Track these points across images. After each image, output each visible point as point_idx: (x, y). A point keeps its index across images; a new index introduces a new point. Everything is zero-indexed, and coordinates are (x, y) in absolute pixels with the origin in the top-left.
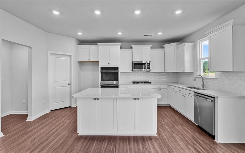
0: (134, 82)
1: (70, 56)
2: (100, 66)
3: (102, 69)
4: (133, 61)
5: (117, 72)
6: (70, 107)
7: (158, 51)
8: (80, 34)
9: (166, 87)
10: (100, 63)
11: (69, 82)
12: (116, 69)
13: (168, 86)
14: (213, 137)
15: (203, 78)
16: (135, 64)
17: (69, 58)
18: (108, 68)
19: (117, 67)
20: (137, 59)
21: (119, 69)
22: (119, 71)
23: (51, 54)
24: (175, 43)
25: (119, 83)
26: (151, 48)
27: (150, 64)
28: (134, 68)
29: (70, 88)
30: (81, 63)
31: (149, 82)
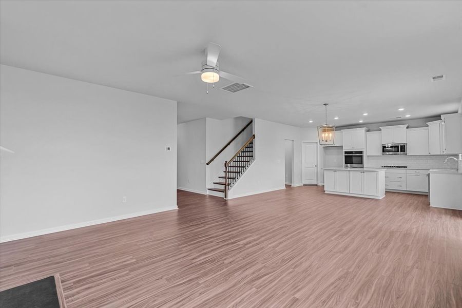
1: (317, 143)
2: (344, 151)
3: (346, 153)
4: (382, 143)
5: (362, 155)
6: (317, 185)
7: (419, 131)
10: (344, 148)
11: (316, 165)
12: (361, 152)
17: (315, 145)
18: (352, 152)
21: (364, 153)
22: (364, 155)
23: (303, 143)
25: (364, 166)
26: (407, 128)
27: (404, 146)
28: (383, 151)
29: (317, 169)
30: (326, 148)
31: (405, 167)
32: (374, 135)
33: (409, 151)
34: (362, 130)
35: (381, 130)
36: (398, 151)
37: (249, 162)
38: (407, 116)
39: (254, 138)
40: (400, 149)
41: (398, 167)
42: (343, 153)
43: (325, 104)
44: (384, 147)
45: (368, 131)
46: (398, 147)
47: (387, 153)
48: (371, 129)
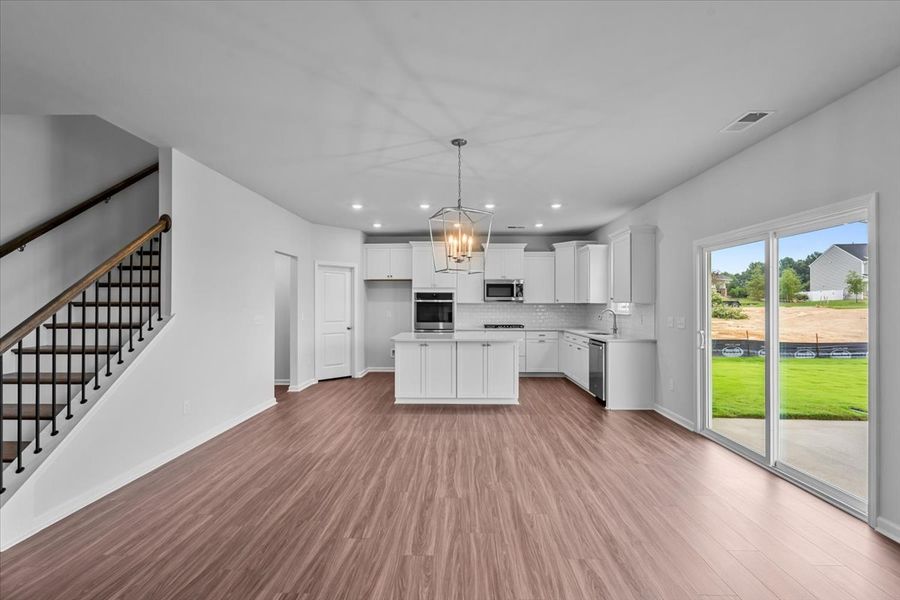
0: (486, 326)
1: (352, 269)
2: (414, 291)
3: (419, 296)
4: (486, 278)
5: (451, 303)
6: (350, 377)
7: (541, 259)
9: (554, 335)
10: (414, 284)
11: (349, 325)
12: (450, 296)
13: (561, 334)
14: (604, 404)
15: (615, 315)
16: (489, 286)
17: (349, 274)
18: (432, 294)
19: (451, 294)
20: (495, 276)
21: (455, 297)
22: (456, 300)
23: (319, 266)
24: (575, 242)
26: (525, 250)
27: (522, 285)
28: (488, 294)
29: (352, 336)
30: (372, 283)
31: (519, 326)
36: (512, 295)
37: (139, 327)
38: (539, 226)
40: (515, 291)
41: (510, 326)
42: (414, 297)
43: (453, 142)
46: (511, 286)
47: (492, 298)
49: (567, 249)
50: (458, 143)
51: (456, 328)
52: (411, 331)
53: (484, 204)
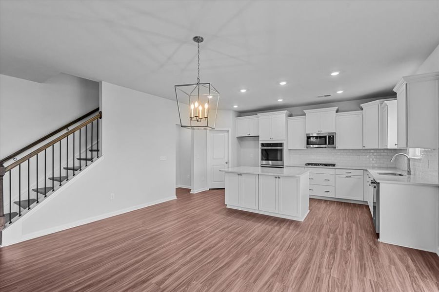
1: (228, 131)
2: (260, 142)
3: (263, 145)
4: (306, 133)
5: (282, 149)
7: (351, 116)
8: (236, 107)
9: (359, 172)
10: (260, 139)
11: (227, 161)
12: (281, 145)
13: (365, 172)
15: (408, 159)
17: (226, 134)
18: (270, 144)
19: (282, 143)
21: (284, 146)
22: (285, 148)
25: (284, 164)
26: (337, 112)
27: (333, 136)
28: (308, 143)
30: (241, 139)
31: (333, 165)
32: (296, 121)
33: (339, 143)
34: (282, 115)
35: (305, 115)
36: (326, 144)
38: (339, 92)
39: (101, 118)
40: (327, 140)
41: (326, 165)
42: (260, 146)
43: (195, 40)
44: (308, 138)
45: (290, 116)
46: (325, 137)
47: (311, 146)
48: (293, 114)
49: (371, 107)
50: (198, 39)
51: (285, 164)
52: (259, 166)
53: (278, 83)
